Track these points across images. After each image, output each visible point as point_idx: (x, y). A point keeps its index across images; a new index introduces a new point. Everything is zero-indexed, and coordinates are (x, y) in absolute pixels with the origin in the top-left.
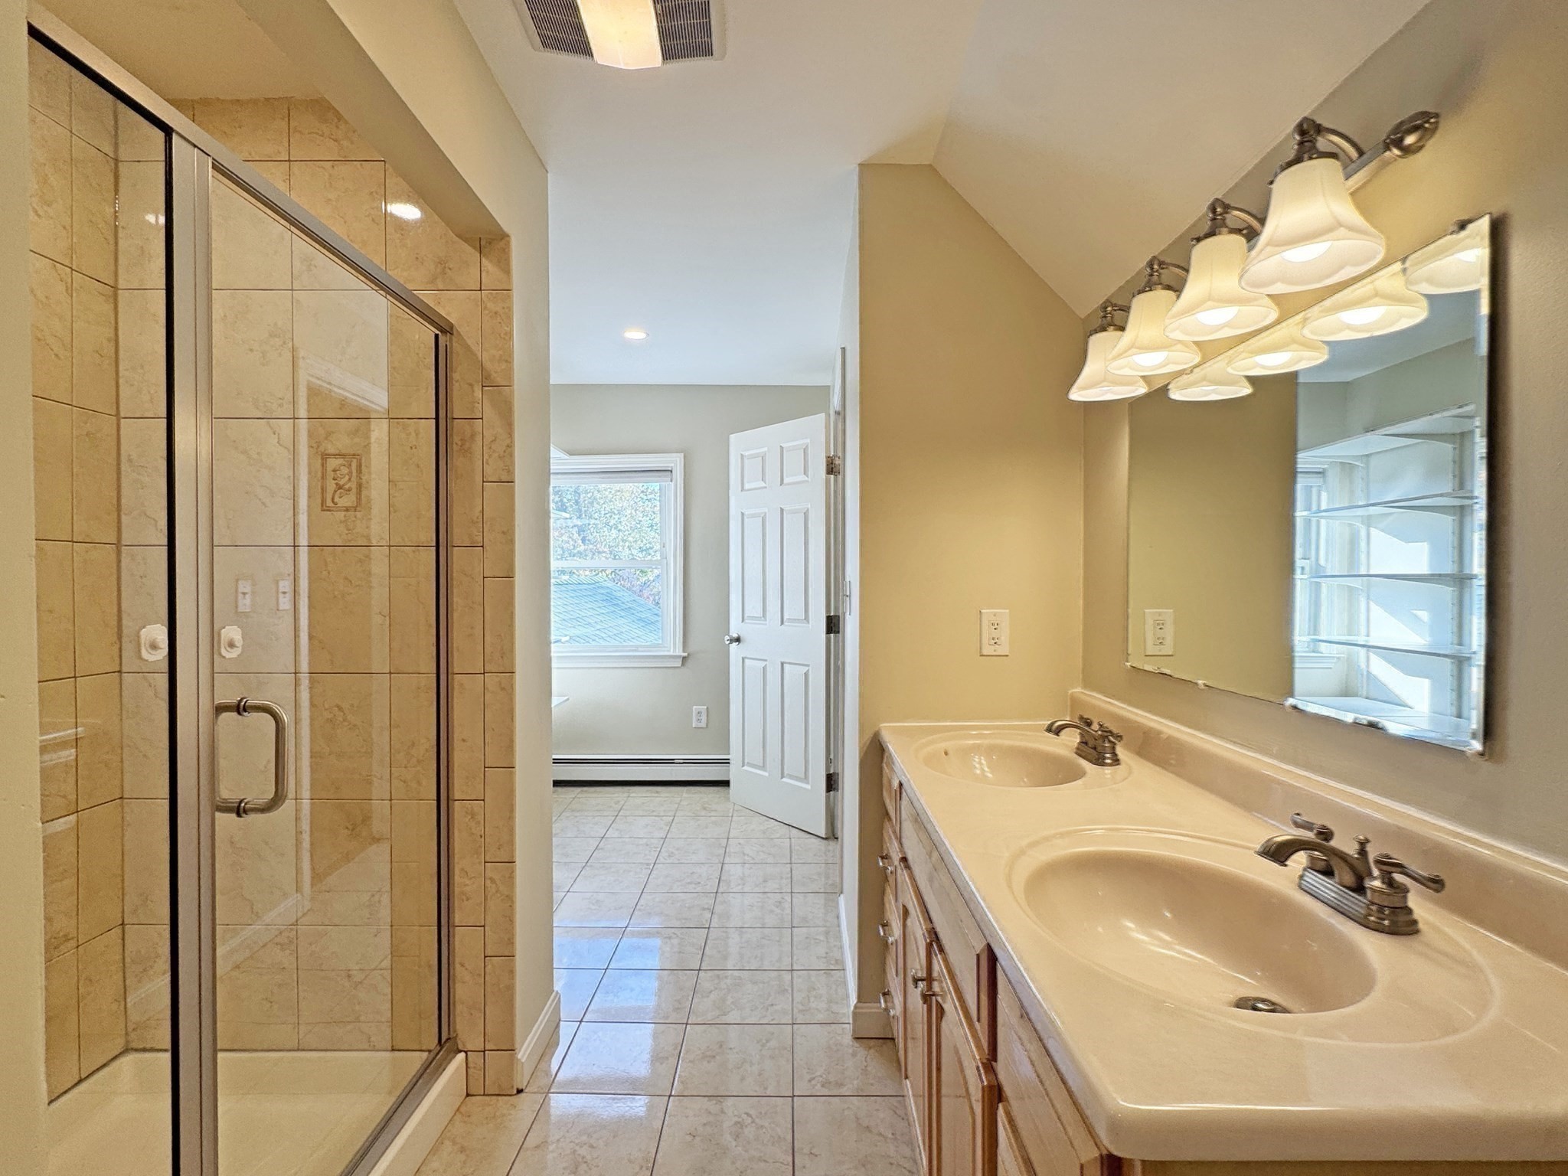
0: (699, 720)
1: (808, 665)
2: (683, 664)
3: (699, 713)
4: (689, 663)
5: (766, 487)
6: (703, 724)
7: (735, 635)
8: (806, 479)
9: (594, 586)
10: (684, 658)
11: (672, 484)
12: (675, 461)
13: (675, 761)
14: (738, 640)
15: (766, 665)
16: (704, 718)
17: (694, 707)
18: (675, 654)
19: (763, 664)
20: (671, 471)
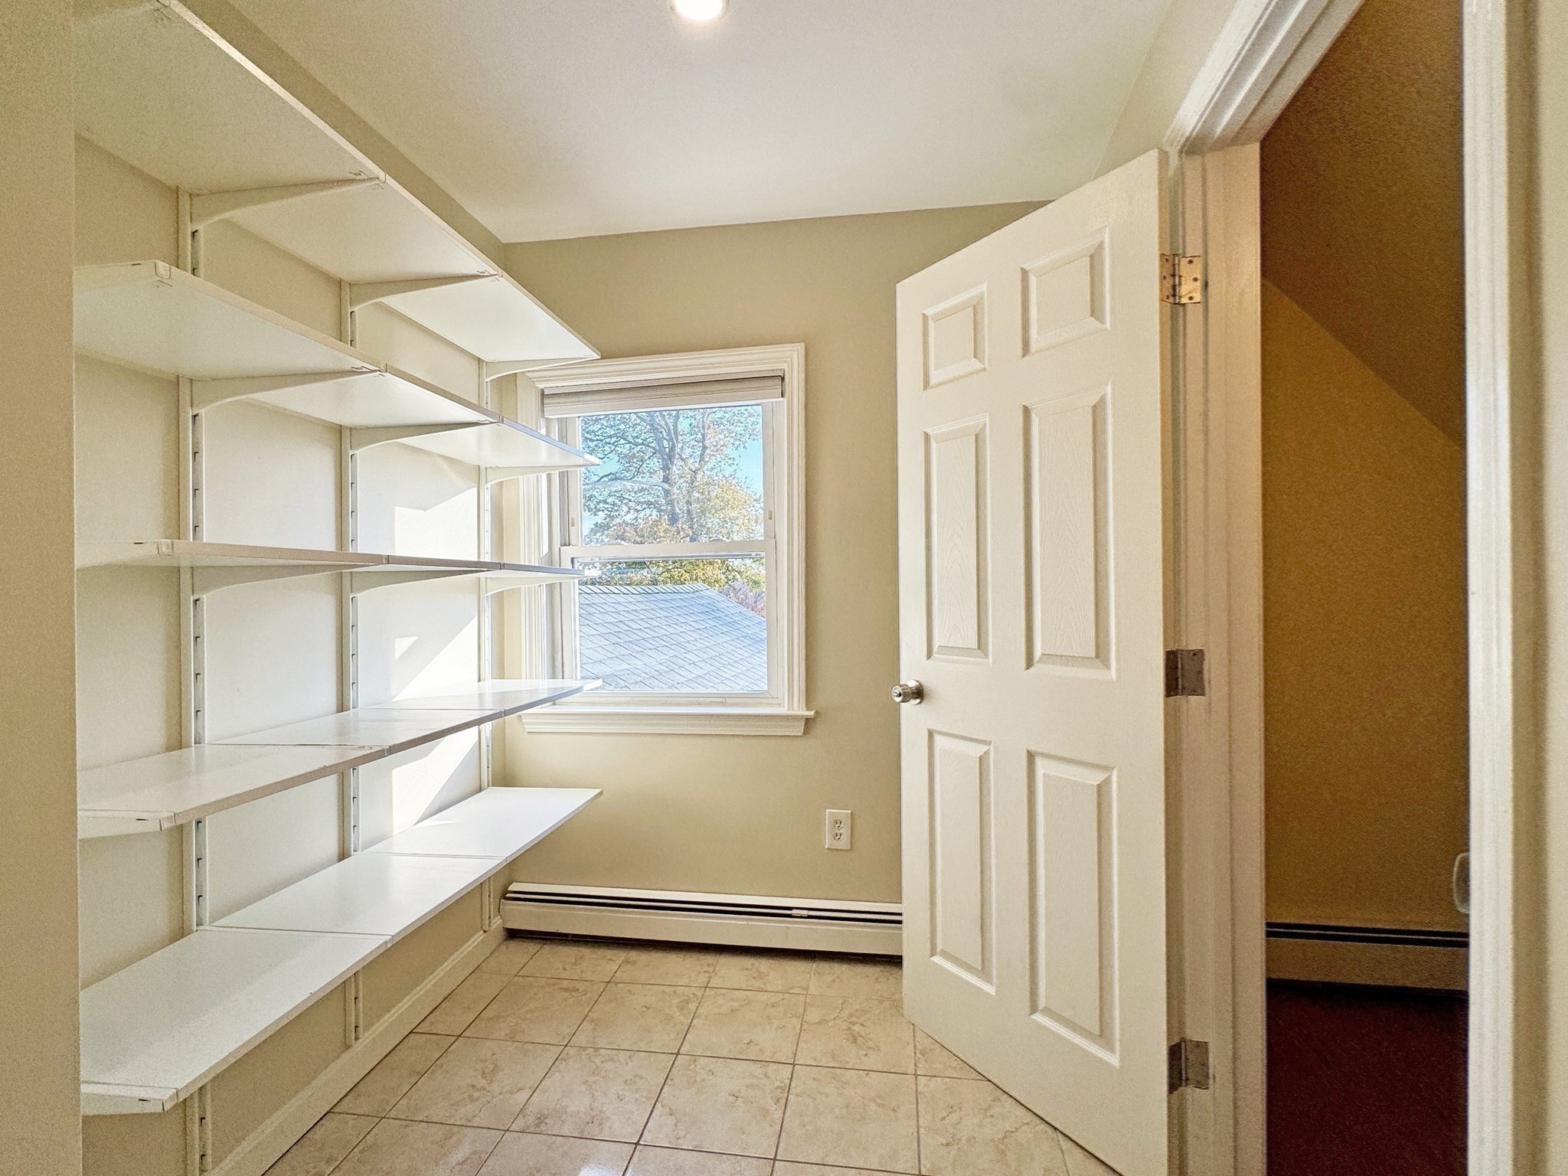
0: (837, 836)
1: (1107, 768)
2: (806, 731)
3: (837, 822)
4: (819, 728)
5: (985, 369)
6: (844, 843)
7: (912, 684)
8: (1099, 325)
9: (692, 595)
10: (808, 722)
11: (784, 400)
12: (789, 359)
13: (794, 912)
14: (919, 693)
15: (987, 753)
16: (845, 831)
17: (828, 810)
18: (791, 713)
19: (982, 749)
20: (783, 379)
